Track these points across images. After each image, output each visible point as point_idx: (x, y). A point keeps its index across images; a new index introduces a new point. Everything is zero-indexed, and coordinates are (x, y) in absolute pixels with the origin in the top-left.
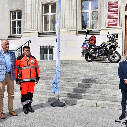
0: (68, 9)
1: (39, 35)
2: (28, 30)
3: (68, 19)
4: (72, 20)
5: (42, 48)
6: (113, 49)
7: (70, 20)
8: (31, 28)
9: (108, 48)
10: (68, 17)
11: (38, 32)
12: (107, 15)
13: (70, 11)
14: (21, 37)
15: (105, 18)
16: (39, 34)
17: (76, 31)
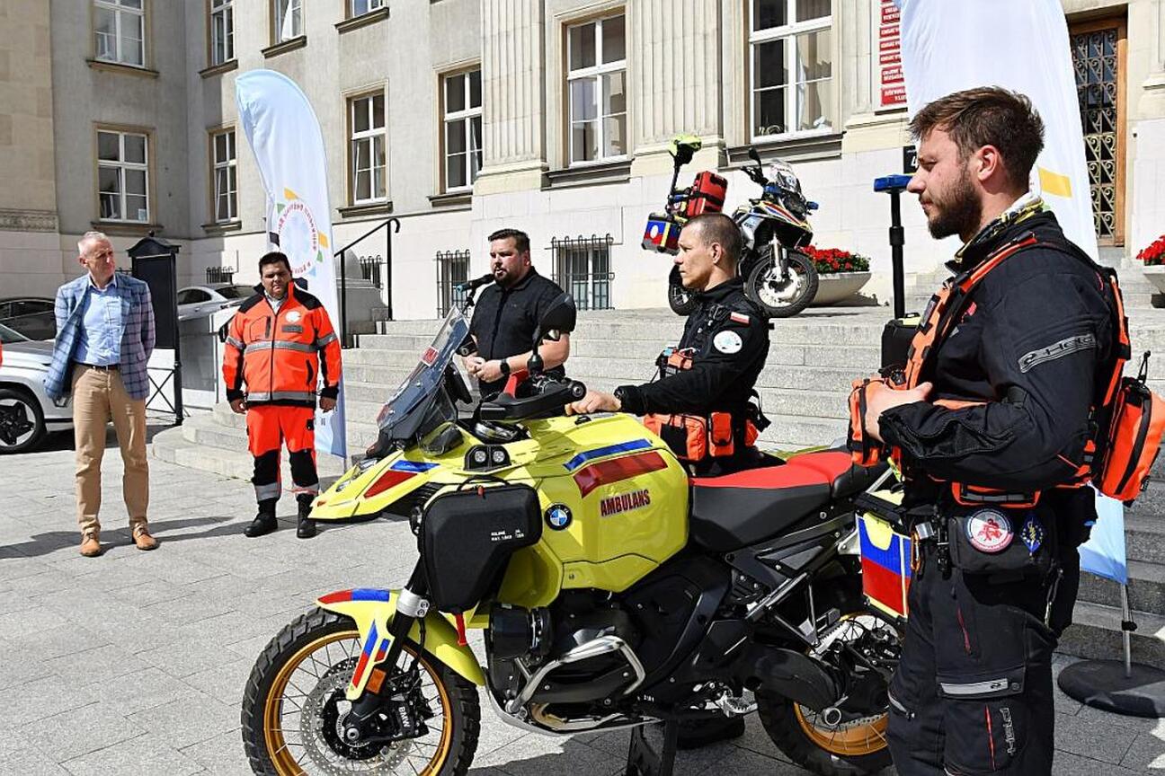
0: (679, 34)
1: (552, 181)
2: (503, 160)
3: (679, 86)
4: (701, 89)
5: (560, 249)
6: (775, 241)
7: (690, 91)
8: (513, 150)
9: (750, 234)
10: (679, 76)
11: (545, 169)
12: (877, 40)
13: (689, 39)
14: (469, 201)
15: (865, 61)
16: (550, 179)
17: (721, 145)
